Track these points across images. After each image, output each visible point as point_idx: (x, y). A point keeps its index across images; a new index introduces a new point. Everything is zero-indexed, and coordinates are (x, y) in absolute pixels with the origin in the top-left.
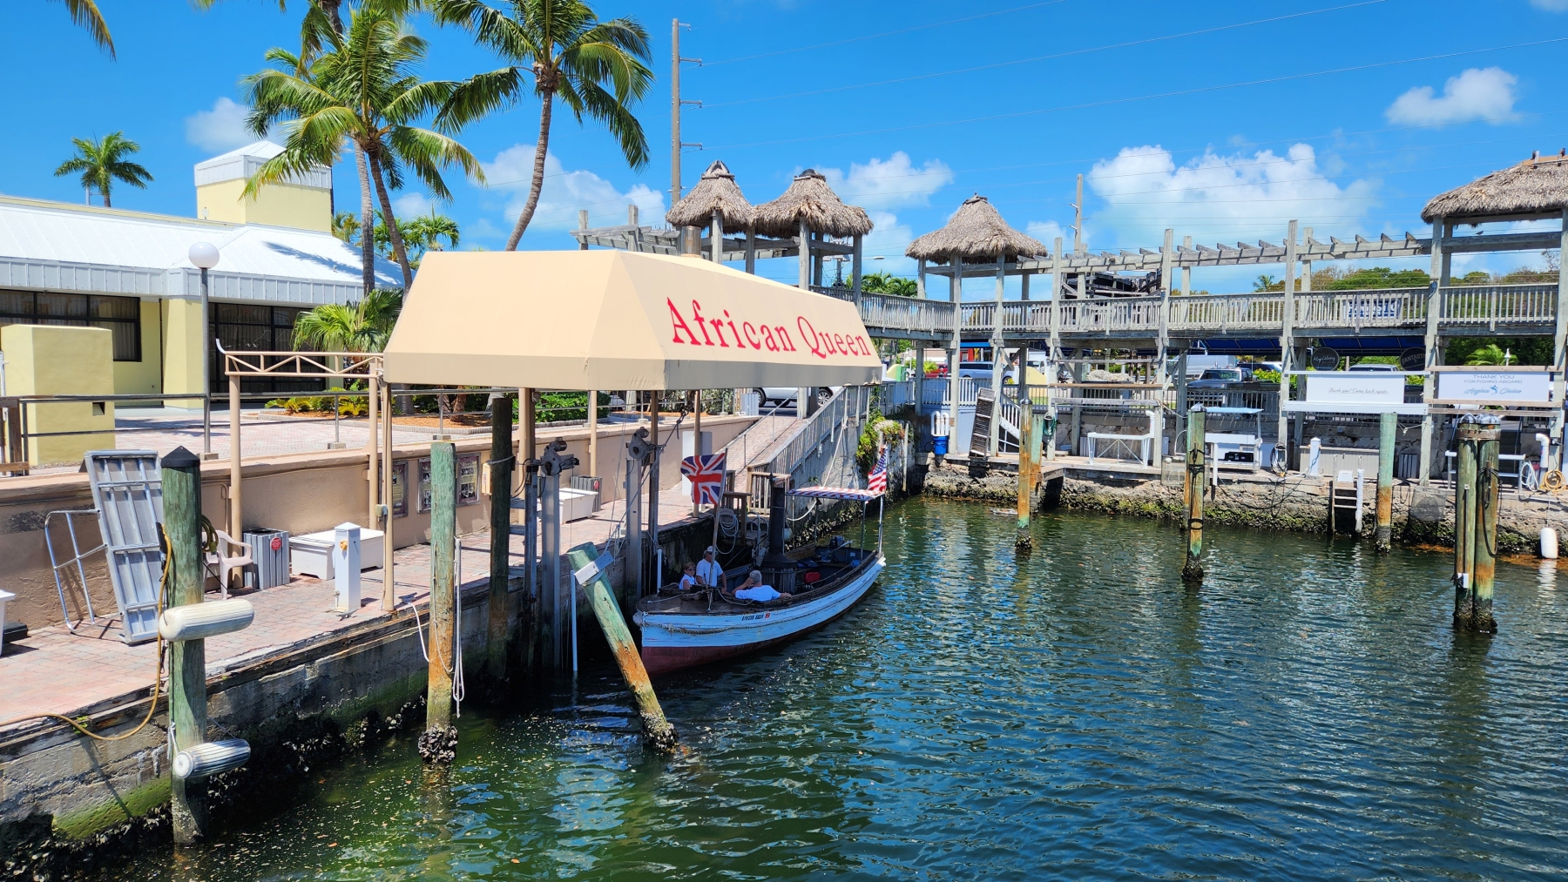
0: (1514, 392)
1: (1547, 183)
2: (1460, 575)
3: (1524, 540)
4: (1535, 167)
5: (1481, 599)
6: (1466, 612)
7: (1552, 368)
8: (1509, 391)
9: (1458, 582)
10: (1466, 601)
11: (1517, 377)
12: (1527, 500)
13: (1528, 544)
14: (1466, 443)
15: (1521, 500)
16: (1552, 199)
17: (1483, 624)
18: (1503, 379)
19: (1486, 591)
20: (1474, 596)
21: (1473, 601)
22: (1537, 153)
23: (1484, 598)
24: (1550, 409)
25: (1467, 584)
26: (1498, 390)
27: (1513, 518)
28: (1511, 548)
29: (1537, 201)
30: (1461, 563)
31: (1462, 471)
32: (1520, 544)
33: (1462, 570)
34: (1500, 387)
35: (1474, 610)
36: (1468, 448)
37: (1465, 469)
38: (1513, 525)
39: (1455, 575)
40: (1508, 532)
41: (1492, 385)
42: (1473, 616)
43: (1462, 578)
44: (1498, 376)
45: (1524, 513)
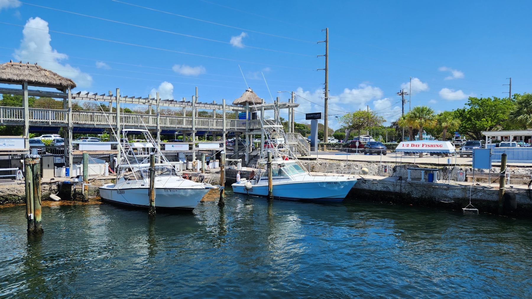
0: (12, 145)
1: (18, 72)
2: (29, 215)
3: (20, 198)
4: (12, 65)
5: (38, 222)
6: (32, 228)
7: (25, 137)
8: (10, 145)
9: (28, 218)
10: (32, 224)
11: (13, 140)
12: (21, 184)
13: (21, 199)
14: (28, 165)
15: (18, 184)
16: (21, 78)
17: (39, 231)
18: (7, 141)
19: (39, 219)
20: (35, 221)
21: (34, 223)
22: (12, 61)
23: (39, 221)
24: (25, 151)
25: (32, 218)
26: (6, 145)
27: (16, 191)
28: (16, 202)
29: (15, 78)
30: (29, 210)
31: (28, 176)
32: (19, 200)
33: (30, 213)
34: (7, 144)
35: (35, 227)
36: (29, 167)
37: (29, 175)
38: (16, 193)
39: (27, 215)
40: (14, 196)
41: (4, 143)
42: (35, 229)
43: (30, 215)
44: (6, 140)
45: (19, 188)
